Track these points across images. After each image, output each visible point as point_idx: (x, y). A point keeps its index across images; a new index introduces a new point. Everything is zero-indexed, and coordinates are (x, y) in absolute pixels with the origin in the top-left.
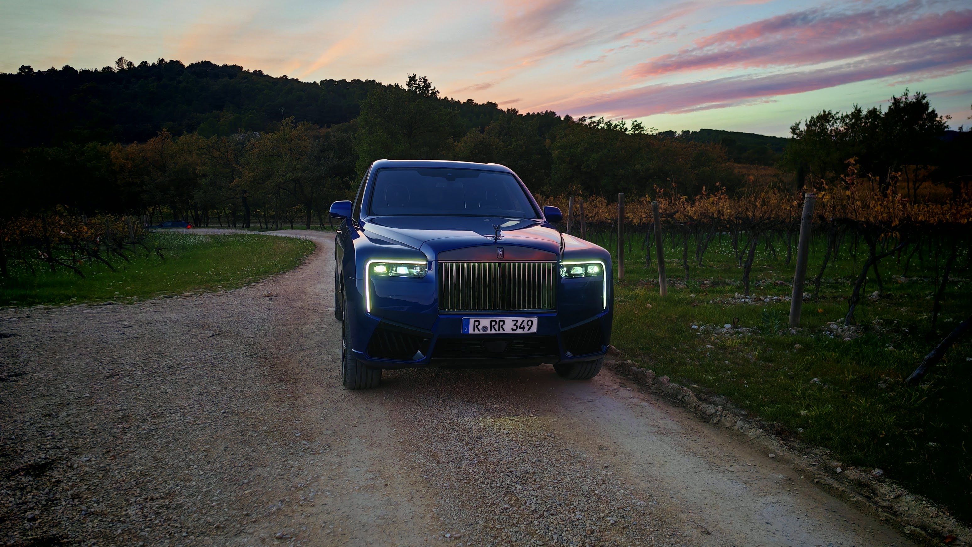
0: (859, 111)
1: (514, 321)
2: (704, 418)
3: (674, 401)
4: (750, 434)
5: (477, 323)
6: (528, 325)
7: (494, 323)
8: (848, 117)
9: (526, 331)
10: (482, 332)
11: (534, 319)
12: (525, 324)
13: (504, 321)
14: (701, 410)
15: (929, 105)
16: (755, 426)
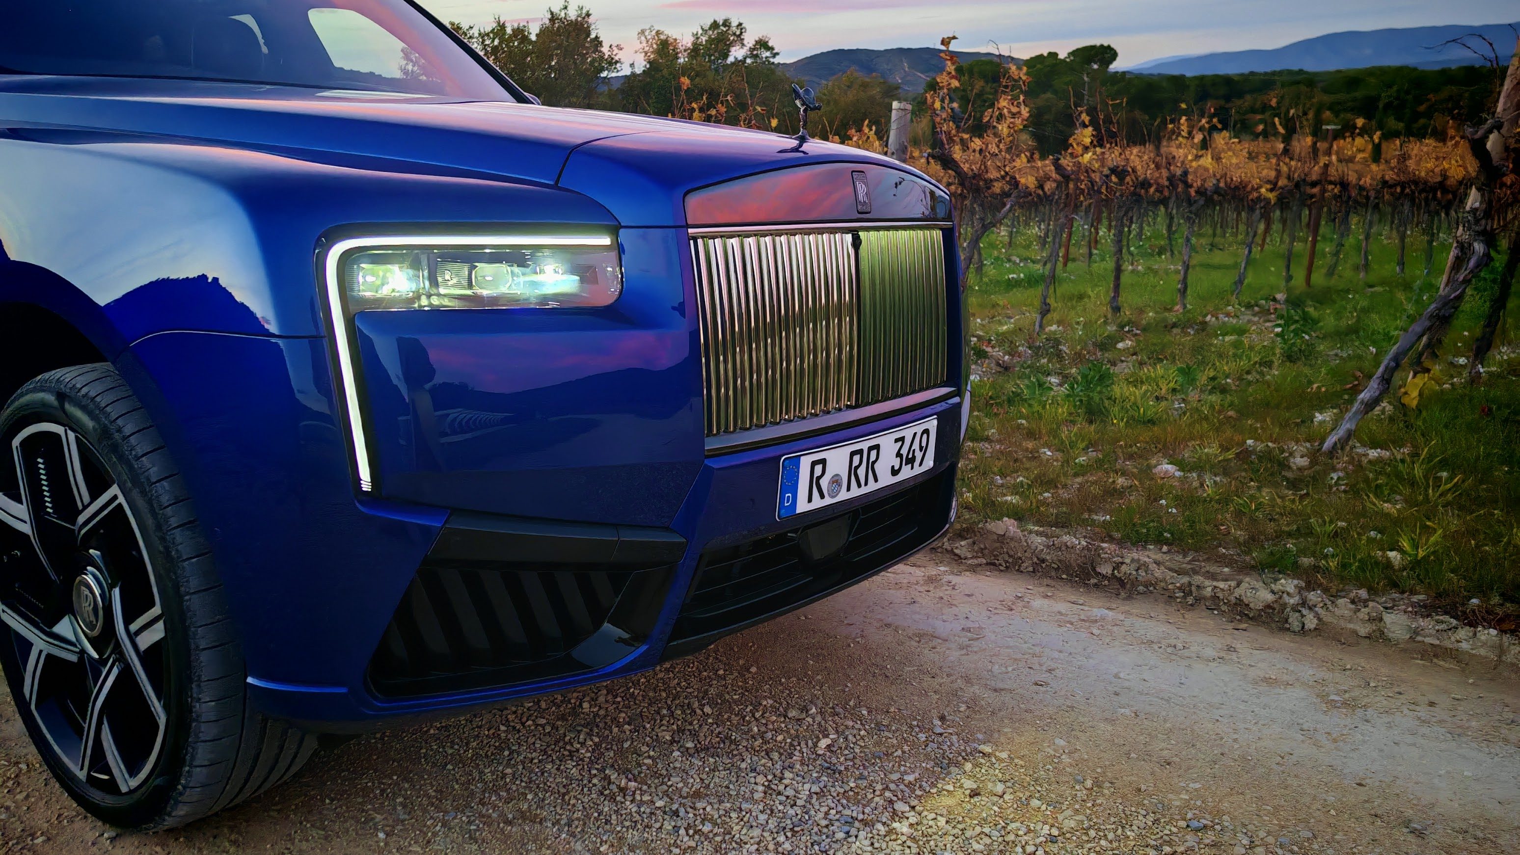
0: (502, 27)
1: (897, 441)
2: (1251, 619)
3: (1093, 581)
4: (1464, 646)
5: (818, 469)
6: (921, 448)
7: (856, 459)
8: (488, 35)
9: (918, 470)
10: (828, 501)
11: (932, 424)
12: (916, 446)
13: (877, 447)
14: (1215, 597)
15: (593, 27)
16: (1454, 622)
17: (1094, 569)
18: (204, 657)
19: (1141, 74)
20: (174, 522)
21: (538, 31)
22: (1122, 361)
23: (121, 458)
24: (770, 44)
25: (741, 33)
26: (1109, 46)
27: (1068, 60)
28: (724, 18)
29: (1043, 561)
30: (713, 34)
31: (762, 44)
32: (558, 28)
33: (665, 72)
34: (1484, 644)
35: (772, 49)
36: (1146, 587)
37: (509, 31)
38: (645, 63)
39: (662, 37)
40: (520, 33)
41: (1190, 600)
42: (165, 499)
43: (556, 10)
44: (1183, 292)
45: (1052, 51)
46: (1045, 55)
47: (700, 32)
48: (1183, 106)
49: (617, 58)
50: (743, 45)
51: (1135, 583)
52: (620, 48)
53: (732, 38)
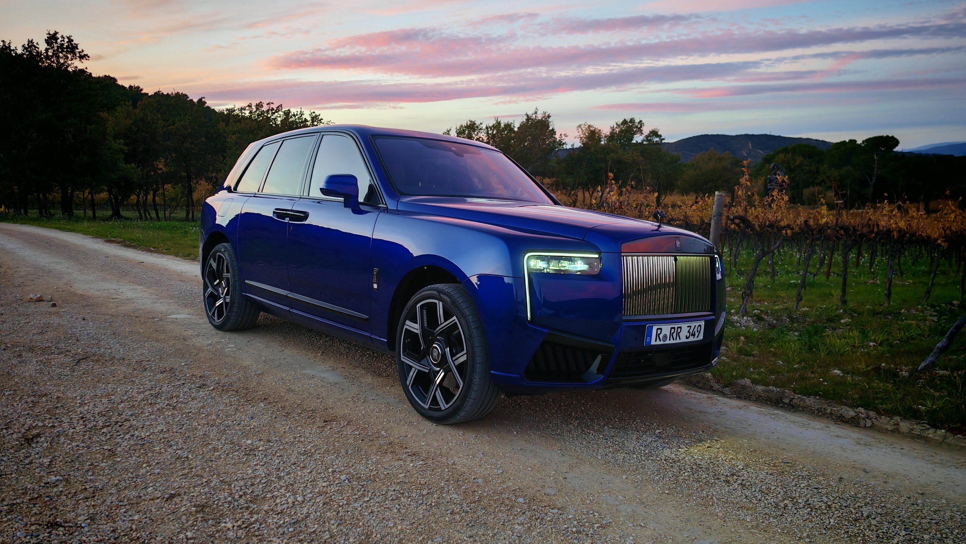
0: (499, 123)
1: (688, 327)
2: (846, 422)
3: (780, 405)
4: (931, 435)
5: (659, 331)
6: (698, 331)
7: (673, 330)
8: (491, 128)
9: (696, 339)
10: (662, 343)
11: (703, 323)
12: (696, 330)
13: (681, 328)
14: (831, 414)
15: (551, 123)
16: (928, 427)
17: (781, 400)
18: (478, 365)
19: (920, 154)
20: (473, 327)
21: (519, 126)
22: (840, 328)
23: (458, 309)
24: (659, 133)
25: (641, 126)
26: (893, 137)
27: (863, 145)
28: (631, 118)
29: (760, 396)
30: (624, 128)
31: (654, 133)
32: (531, 124)
33: (592, 149)
34: (939, 436)
35: (660, 136)
36: (803, 408)
37: (502, 125)
38: (581, 144)
39: (592, 129)
40: (508, 126)
41: (820, 414)
42: (471, 320)
43: (530, 113)
44: (889, 296)
45: (852, 138)
46: (847, 141)
47: (615, 126)
48: (886, 194)
49: (564, 142)
50: (642, 133)
51: (798, 406)
52: (566, 136)
53: (635, 130)
